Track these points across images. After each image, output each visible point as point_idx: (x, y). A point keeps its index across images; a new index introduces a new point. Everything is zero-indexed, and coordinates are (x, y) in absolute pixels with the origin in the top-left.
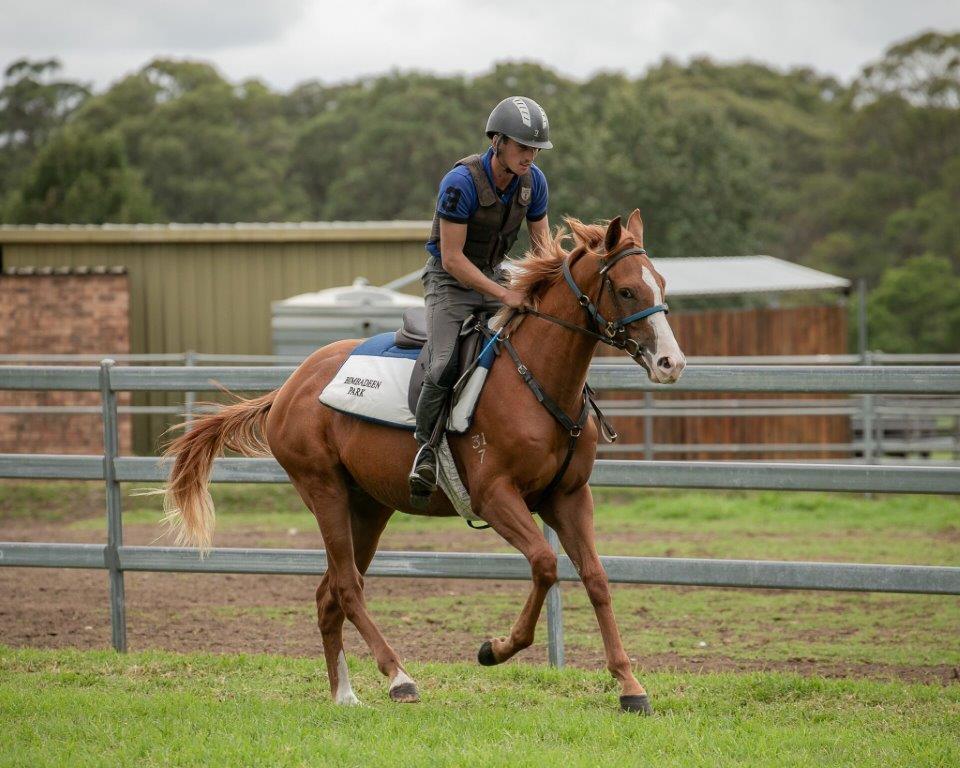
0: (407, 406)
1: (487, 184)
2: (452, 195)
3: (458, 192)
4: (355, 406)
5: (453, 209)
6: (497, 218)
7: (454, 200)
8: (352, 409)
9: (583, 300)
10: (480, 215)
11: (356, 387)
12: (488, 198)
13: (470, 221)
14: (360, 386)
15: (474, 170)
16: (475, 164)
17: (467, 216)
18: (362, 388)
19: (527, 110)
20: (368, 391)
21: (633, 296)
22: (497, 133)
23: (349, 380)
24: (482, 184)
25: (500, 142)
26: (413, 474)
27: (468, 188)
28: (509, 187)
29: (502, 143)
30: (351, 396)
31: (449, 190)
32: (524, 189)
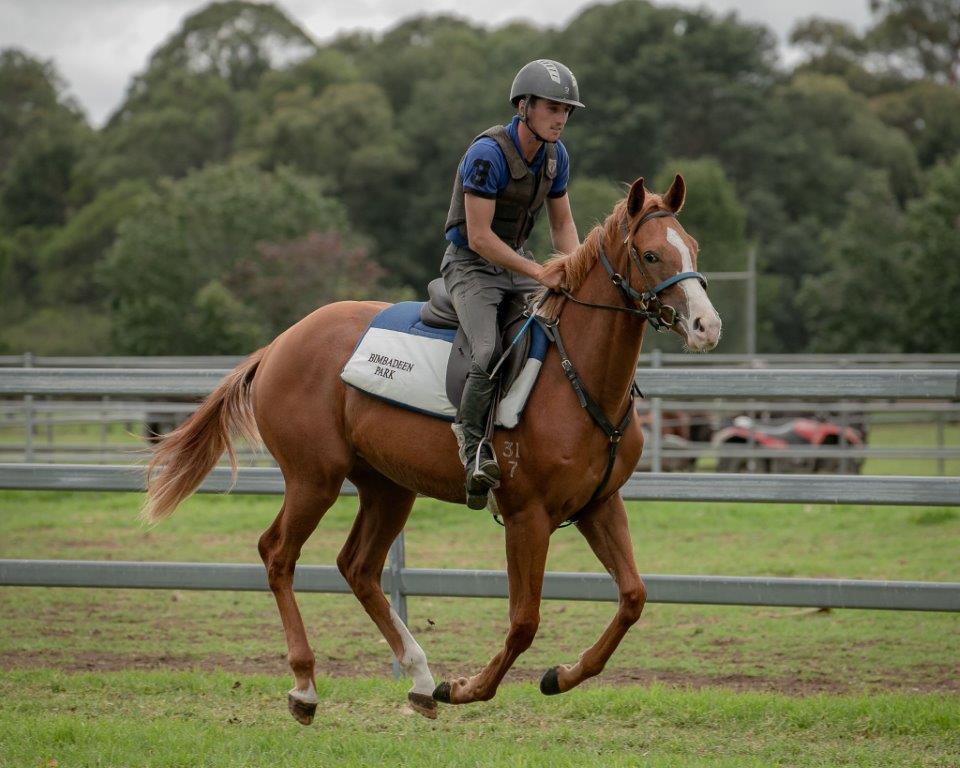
0: (445, 394)
1: (516, 155)
2: (481, 168)
3: (487, 164)
4: (383, 389)
5: (482, 183)
6: (528, 191)
7: (484, 173)
8: (381, 391)
9: (616, 278)
10: (512, 189)
11: (384, 367)
12: (519, 170)
13: (500, 197)
14: (388, 367)
15: (501, 141)
16: (502, 134)
17: (494, 191)
18: (391, 369)
19: (556, 74)
20: (399, 374)
21: (658, 260)
22: (523, 97)
23: (374, 358)
24: (511, 155)
25: (527, 107)
26: (478, 472)
27: (497, 158)
28: (536, 159)
29: (529, 109)
30: (377, 377)
31: (478, 162)
32: (550, 160)
